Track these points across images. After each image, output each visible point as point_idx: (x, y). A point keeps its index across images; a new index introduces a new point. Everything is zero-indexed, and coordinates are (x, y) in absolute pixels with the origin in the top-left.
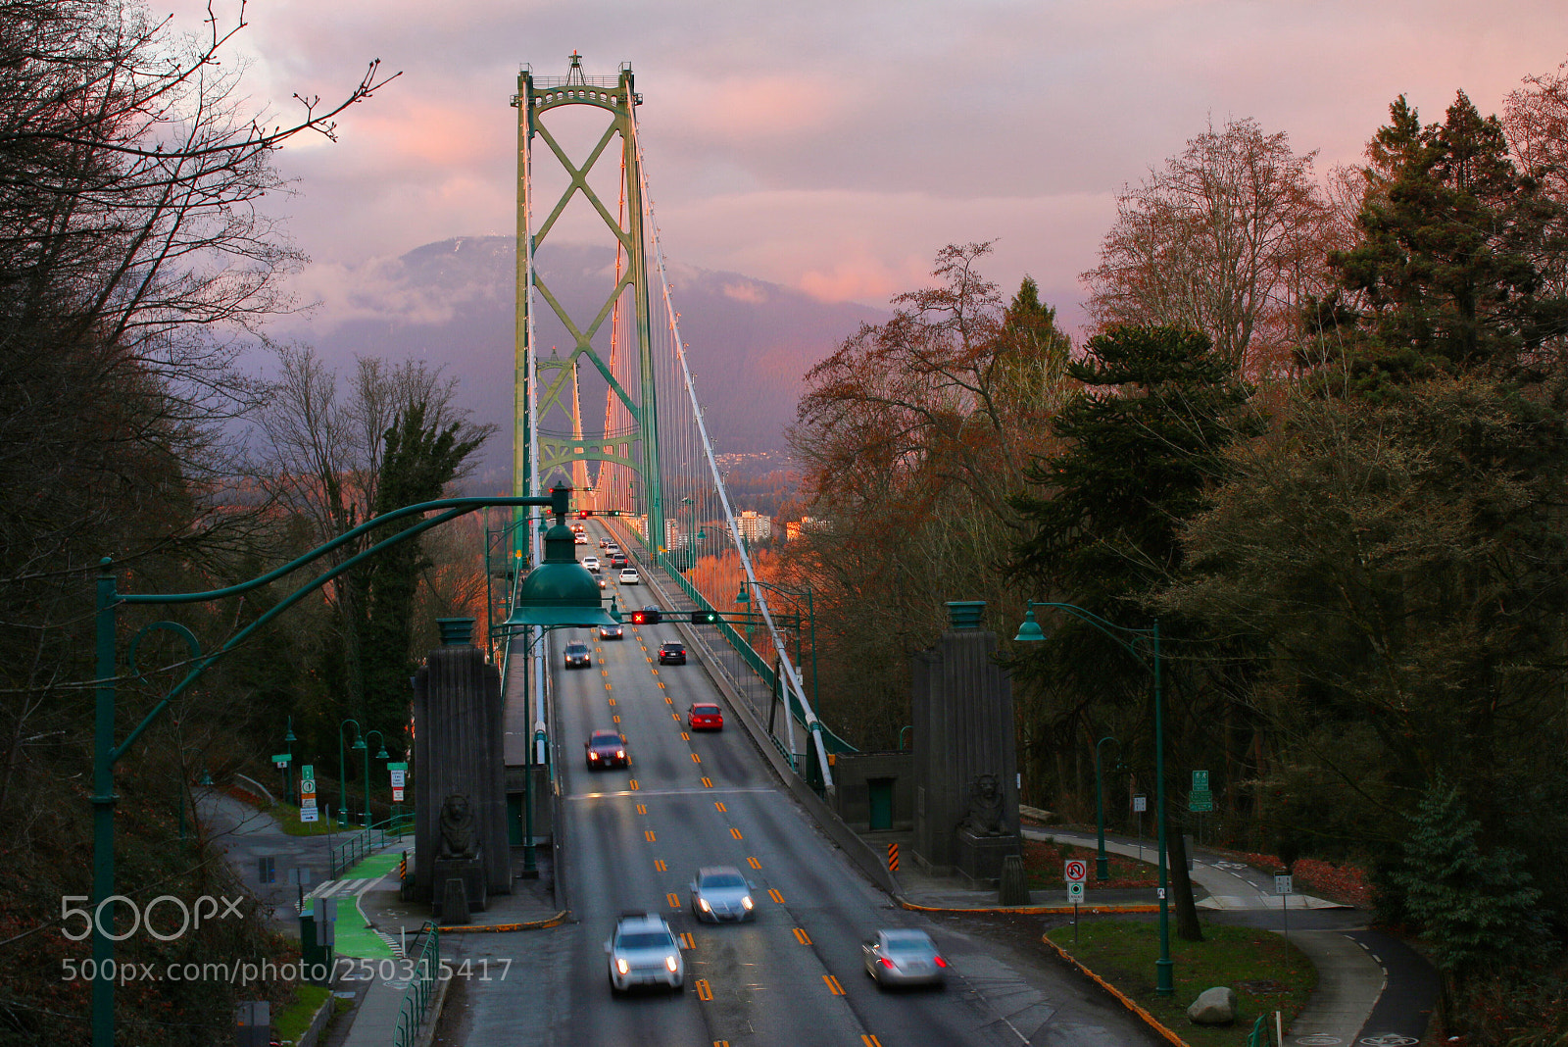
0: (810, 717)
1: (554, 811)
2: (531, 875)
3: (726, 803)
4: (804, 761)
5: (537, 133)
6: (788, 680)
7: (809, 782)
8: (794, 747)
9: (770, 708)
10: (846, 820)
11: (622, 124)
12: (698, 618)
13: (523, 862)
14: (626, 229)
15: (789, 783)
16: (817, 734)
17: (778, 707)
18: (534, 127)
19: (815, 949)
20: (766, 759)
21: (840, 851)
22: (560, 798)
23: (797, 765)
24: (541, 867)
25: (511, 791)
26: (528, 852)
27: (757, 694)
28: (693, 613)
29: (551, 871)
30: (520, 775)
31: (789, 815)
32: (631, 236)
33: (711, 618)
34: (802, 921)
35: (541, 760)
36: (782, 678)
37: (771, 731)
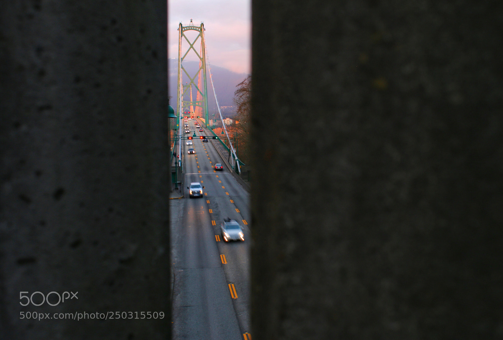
0: (236, 158)
1: (182, 176)
2: (177, 189)
3: (218, 176)
4: (235, 167)
5: (183, 36)
6: (232, 151)
7: (236, 172)
8: (233, 165)
9: (228, 157)
10: (243, 179)
11: (201, 35)
12: (214, 138)
13: (175, 186)
14: (202, 57)
15: (232, 172)
16: (238, 162)
17: (230, 157)
18: (182, 35)
19: (234, 204)
20: (227, 167)
21: (241, 185)
22: (184, 174)
23: (233, 168)
24: (179, 187)
25: (173, 172)
26: (176, 184)
27: (226, 154)
28: (213, 137)
29: (181, 188)
30: (175, 168)
31: (231, 178)
32: (203, 58)
33: (217, 138)
34: (232, 198)
35: (180, 166)
36: (231, 150)
37: (229, 161)
